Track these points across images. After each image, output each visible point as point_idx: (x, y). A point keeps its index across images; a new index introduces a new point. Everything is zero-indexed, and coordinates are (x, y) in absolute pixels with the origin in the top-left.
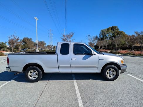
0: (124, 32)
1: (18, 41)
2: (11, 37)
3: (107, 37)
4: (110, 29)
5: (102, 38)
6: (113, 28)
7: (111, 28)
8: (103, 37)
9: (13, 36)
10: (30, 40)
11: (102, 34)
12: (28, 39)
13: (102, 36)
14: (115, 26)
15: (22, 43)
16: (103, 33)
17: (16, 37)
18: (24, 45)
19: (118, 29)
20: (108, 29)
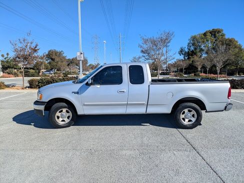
0: (236, 40)
1: (35, 54)
2: (18, 42)
3: (202, 50)
4: (209, 34)
5: (192, 51)
6: (214, 33)
7: (211, 33)
8: (195, 49)
9: (24, 40)
10: (59, 54)
11: (193, 44)
12: (56, 53)
13: (192, 48)
14: (218, 28)
15: (47, 60)
16: (194, 41)
17: (31, 43)
18: (50, 63)
19: (223, 35)
20: (205, 34)
